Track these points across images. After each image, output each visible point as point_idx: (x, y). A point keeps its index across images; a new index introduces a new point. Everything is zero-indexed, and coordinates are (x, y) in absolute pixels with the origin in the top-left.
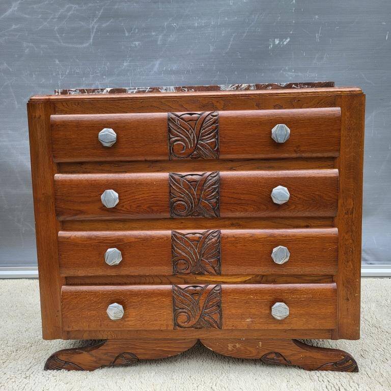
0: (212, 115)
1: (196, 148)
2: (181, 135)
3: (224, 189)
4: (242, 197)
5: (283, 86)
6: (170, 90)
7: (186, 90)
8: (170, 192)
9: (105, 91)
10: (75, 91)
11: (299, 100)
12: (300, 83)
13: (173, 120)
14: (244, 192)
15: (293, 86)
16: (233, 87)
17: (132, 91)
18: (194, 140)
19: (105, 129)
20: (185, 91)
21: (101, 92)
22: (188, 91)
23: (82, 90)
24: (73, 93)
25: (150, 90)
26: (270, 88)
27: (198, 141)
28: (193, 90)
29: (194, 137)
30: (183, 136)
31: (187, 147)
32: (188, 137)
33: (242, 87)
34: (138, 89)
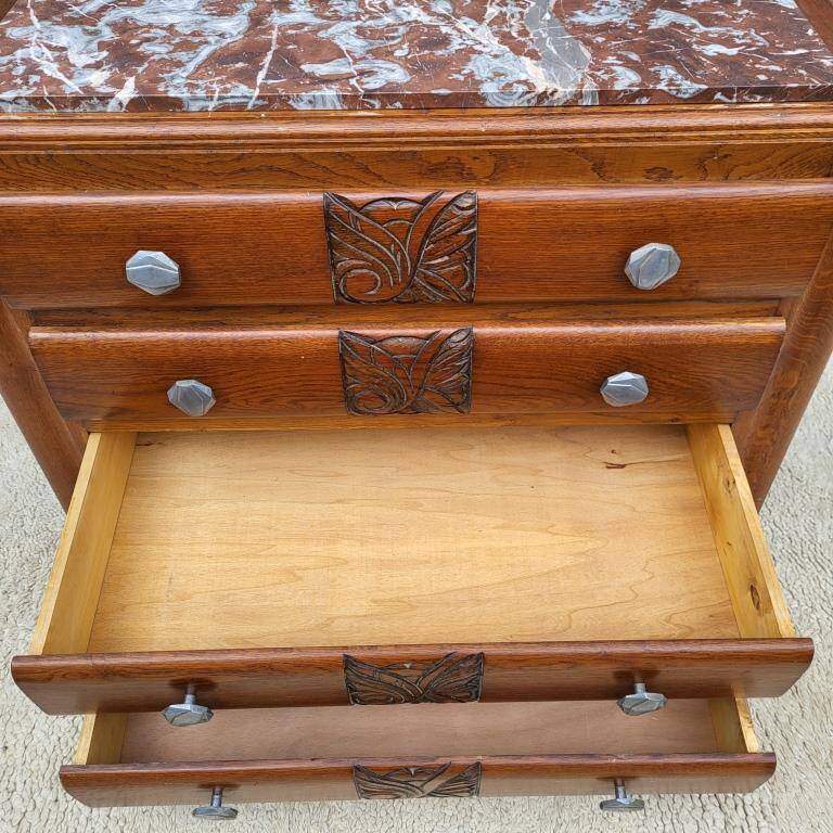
0: (457, 206)
1: (411, 285)
2: (366, 255)
3: (485, 369)
4: (528, 383)
5: (687, 96)
6: (324, 104)
7: (377, 104)
8: (344, 372)
9: (113, 104)
10: (15, 100)
11: (726, 156)
12: (739, 89)
13: (340, 217)
14: (534, 374)
15: (718, 96)
16: (529, 96)
17: (202, 104)
18: (404, 268)
19: (142, 254)
20: (373, 108)
21: (100, 108)
22: (383, 108)
23: (37, 99)
24: (10, 108)
25: (260, 102)
26: (645, 100)
27: (414, 268)
28: (398, 104)
29: (403, 260)
30: (372, 258)
31: (385, 282)
32: (387, 261)
33: (556, 96)
34: (220, 98)
